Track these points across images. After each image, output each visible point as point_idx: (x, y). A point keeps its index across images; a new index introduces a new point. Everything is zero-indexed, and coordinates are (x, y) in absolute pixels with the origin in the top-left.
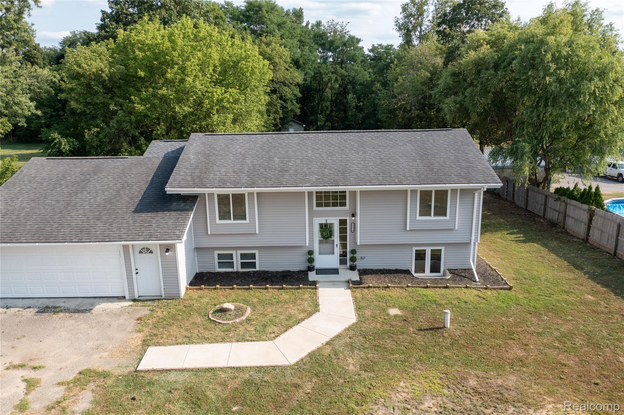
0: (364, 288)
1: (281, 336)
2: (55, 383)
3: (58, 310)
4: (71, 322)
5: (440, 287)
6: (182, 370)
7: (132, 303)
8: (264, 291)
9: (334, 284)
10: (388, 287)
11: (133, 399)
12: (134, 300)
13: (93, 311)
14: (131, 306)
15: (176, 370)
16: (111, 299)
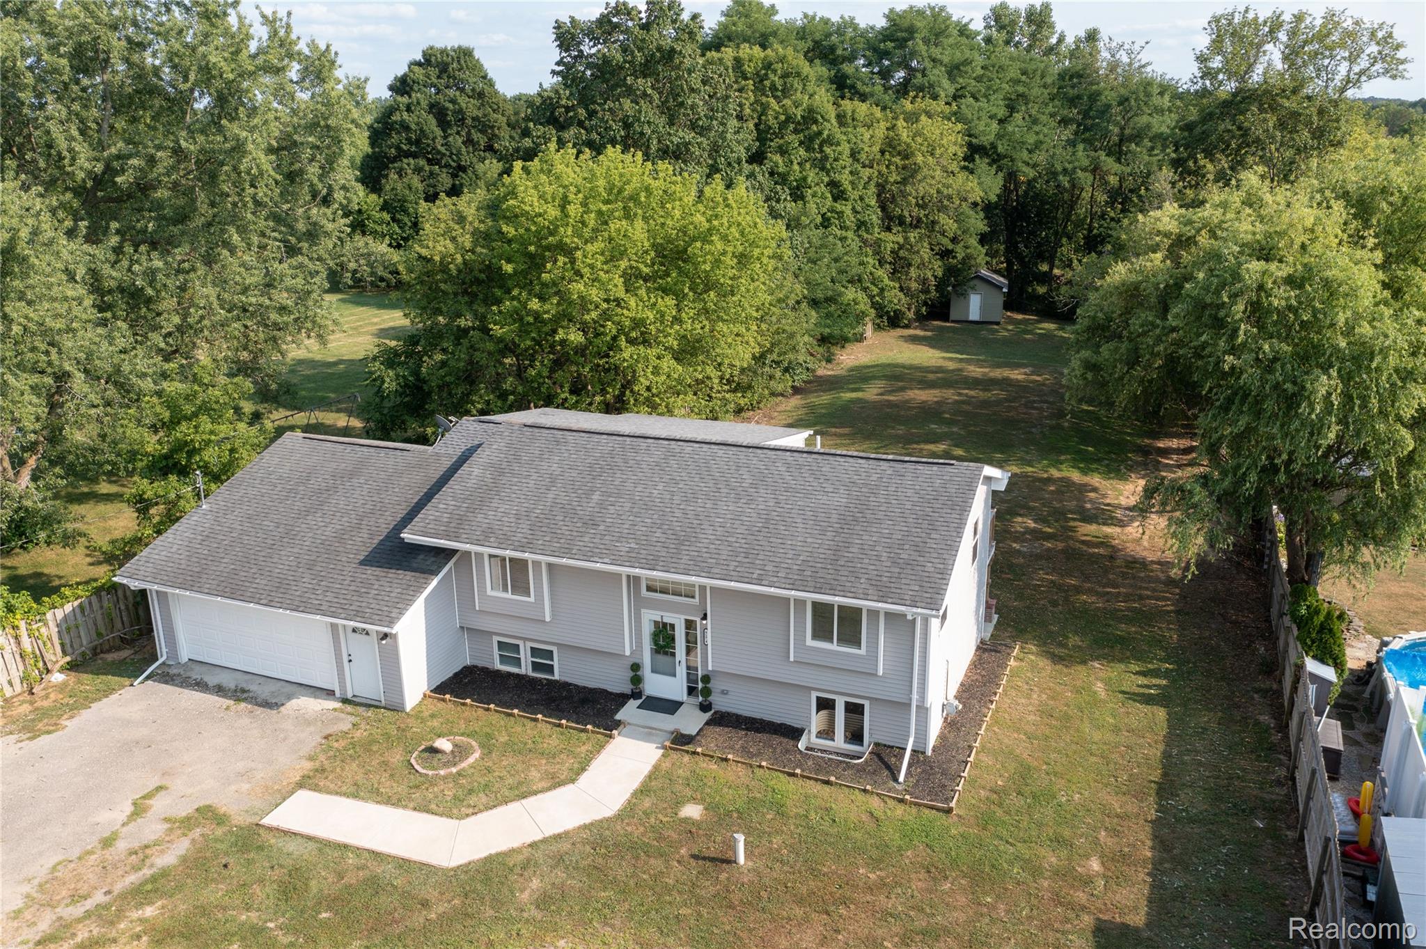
0: (687, 752)
1: (479, 815)
2: (163, 816)
3: (245, 695)
4: (245, 721)
5: (816, 780)
6: (310, 838)
7: (338, 705)
8: (530, 724)
9: (650, 734)
10: (726, 760)
11: (225, 866)
12: (345, 701)
13: (282, 709)
14: (335, 710)
15: (302, 836)
16: (318, 693)
